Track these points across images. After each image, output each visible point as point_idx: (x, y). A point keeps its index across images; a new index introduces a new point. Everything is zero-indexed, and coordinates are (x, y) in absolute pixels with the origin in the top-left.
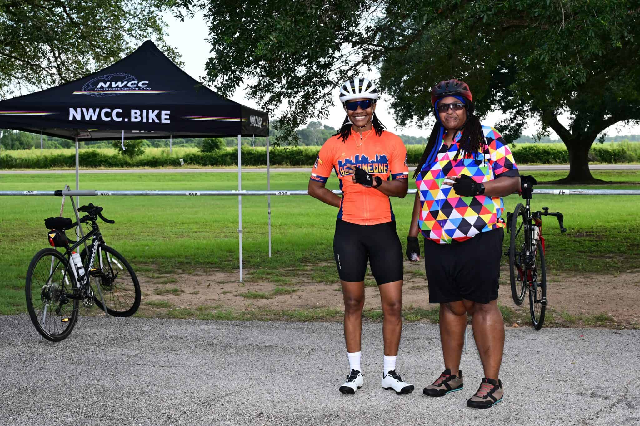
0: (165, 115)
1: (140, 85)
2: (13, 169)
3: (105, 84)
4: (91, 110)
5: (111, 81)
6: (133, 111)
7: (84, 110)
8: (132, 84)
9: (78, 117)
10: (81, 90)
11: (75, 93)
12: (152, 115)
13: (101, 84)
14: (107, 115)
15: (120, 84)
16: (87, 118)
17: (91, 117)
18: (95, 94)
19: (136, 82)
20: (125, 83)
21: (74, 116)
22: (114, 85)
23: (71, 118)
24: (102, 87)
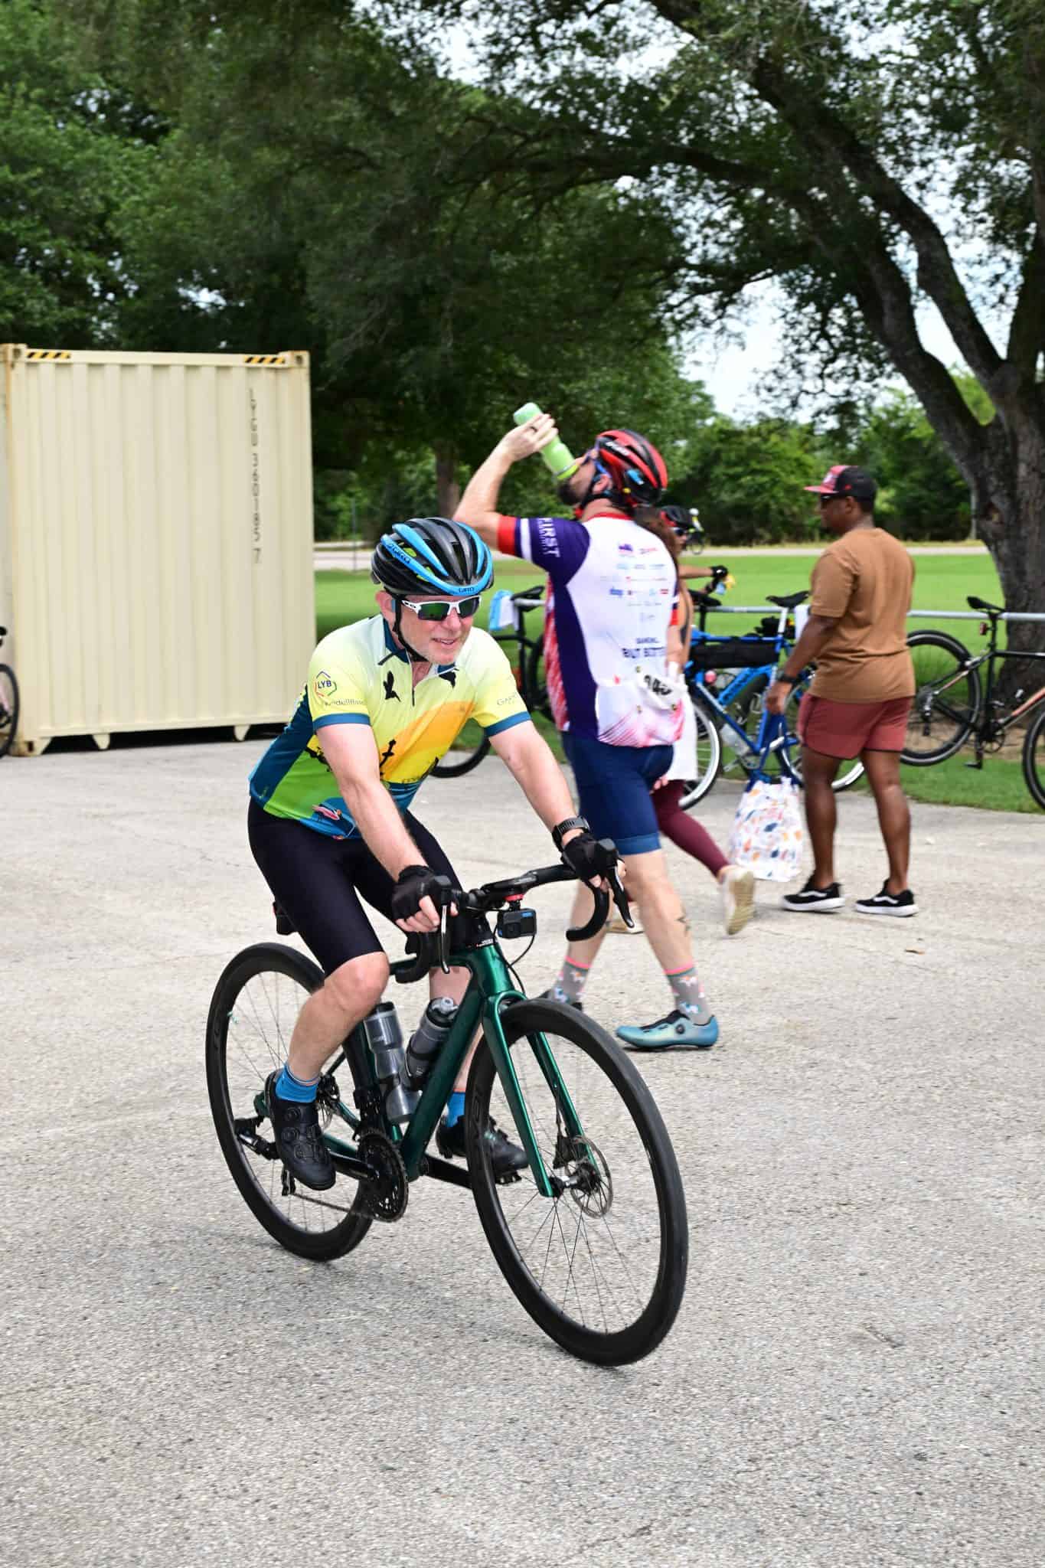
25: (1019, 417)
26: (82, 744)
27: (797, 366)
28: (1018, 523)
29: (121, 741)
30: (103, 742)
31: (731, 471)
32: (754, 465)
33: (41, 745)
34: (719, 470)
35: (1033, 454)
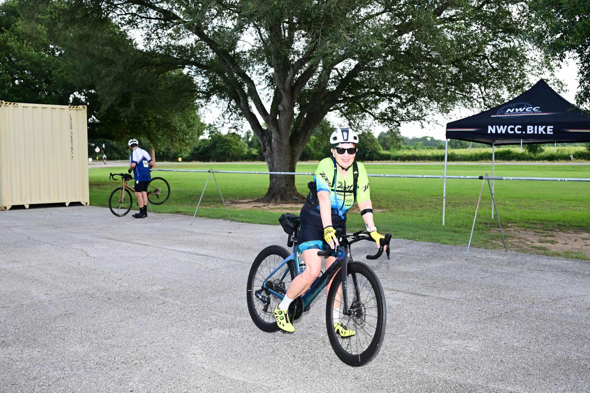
0: (550, 129)
1: (534, 109)
2: (456, 162)
3: (511, 110)
4: (502, 127)
5: (515, 108)
6: (528, 127)
7: (498, 127)
8: (529, 109)
9: (494, 132)
10: (496, 115)
11: (492, 116)
12: (541, 129)
13: (509, 110)
14: (512, 129)
15: (521, 109)
16: (499, 132)
17: (502, 131)
18: (504, 117)
19: (532, 108)
20: (524, 108)
21: (491, 131)
22: (517, 110)
23: (489, 132)
24: (509, 112)
25: (272, 127)
26: (22, 207)
27: (223, 116)
28: (272, 153)
29: (32, 206)
30: (27, 207)
31: (221, 145)
32: (226, 144)
33: (9, 208)
34: (218, 145)
35: (275, 136)
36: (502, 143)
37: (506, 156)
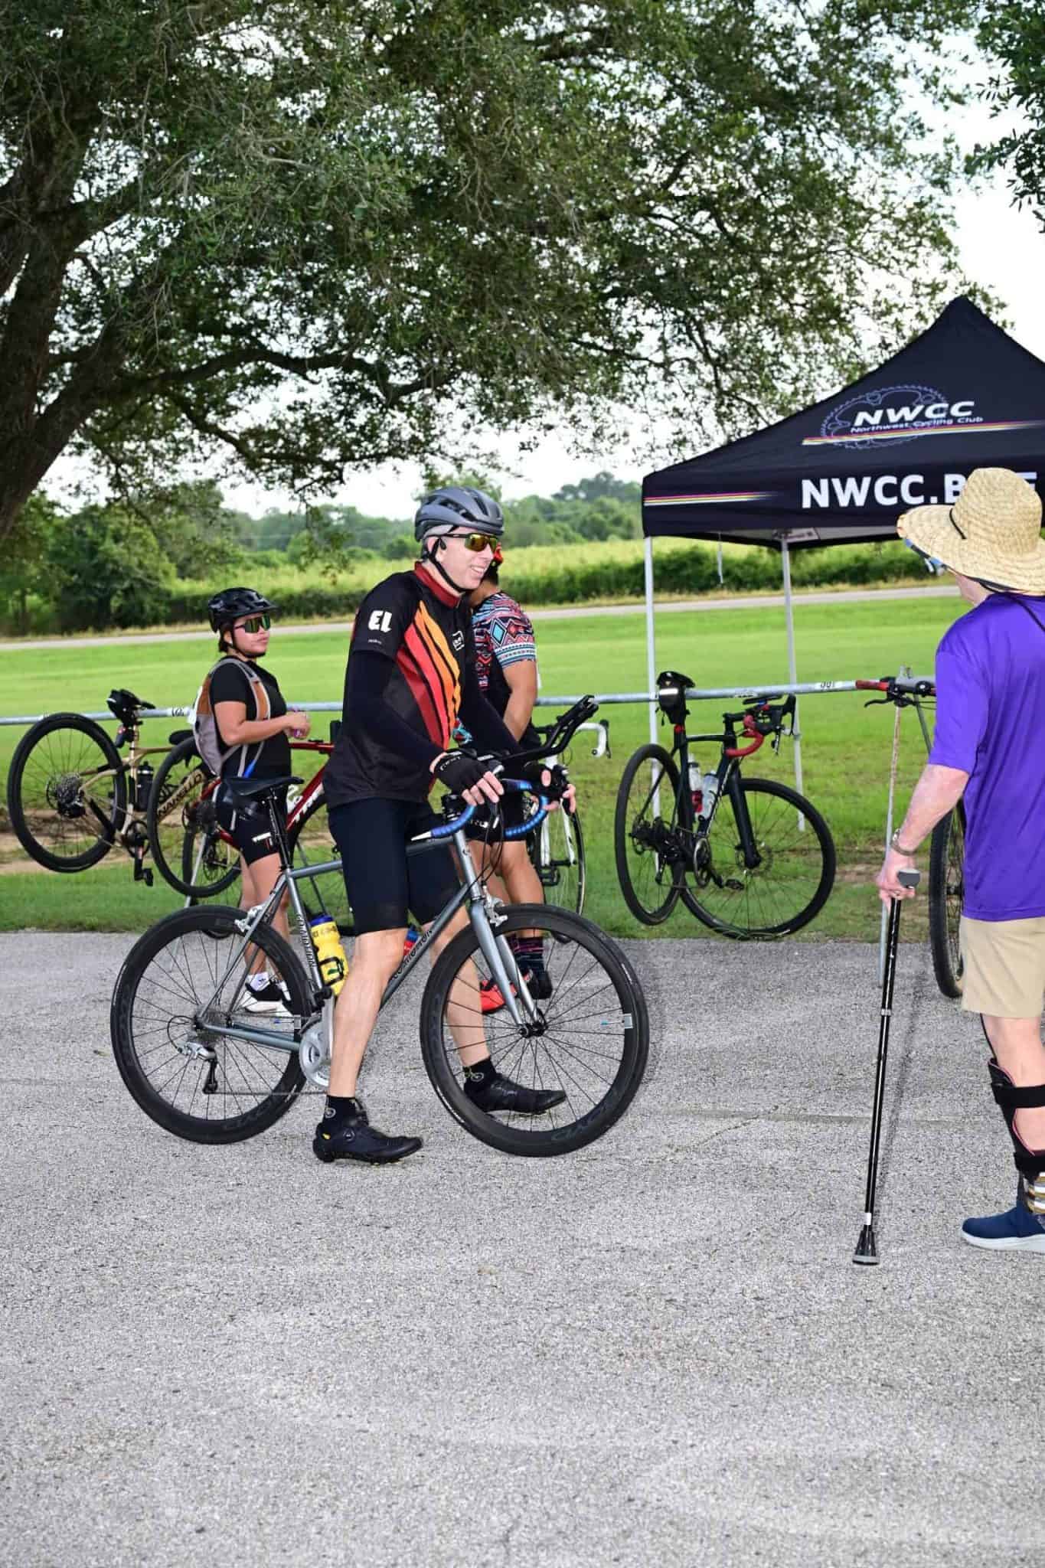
1: (955, 411)
3: (872, 415)
4: (851, 482)
5: (884, 407)
6: (949, 479)
7: (836, 482)
8: (935, 412)
9: (823, 501)
10: (818, 435)
11: (806, 442)
13: (862, 416)
14: (890, 490)
15: (905, 411)
16: (844, 502)
17: (852, 500)
18: (853, 443)
19: (945, 405)
20: (919, 409)
21: (813, 500)
22: (893, 416)
23: (807, 504)
24: (866, 424)
36: (815, 537)
37: (685, 573)
